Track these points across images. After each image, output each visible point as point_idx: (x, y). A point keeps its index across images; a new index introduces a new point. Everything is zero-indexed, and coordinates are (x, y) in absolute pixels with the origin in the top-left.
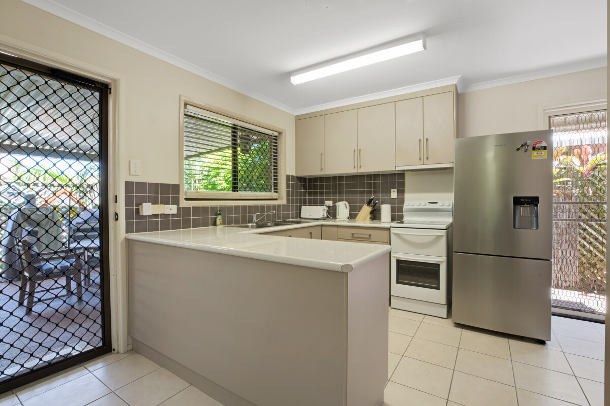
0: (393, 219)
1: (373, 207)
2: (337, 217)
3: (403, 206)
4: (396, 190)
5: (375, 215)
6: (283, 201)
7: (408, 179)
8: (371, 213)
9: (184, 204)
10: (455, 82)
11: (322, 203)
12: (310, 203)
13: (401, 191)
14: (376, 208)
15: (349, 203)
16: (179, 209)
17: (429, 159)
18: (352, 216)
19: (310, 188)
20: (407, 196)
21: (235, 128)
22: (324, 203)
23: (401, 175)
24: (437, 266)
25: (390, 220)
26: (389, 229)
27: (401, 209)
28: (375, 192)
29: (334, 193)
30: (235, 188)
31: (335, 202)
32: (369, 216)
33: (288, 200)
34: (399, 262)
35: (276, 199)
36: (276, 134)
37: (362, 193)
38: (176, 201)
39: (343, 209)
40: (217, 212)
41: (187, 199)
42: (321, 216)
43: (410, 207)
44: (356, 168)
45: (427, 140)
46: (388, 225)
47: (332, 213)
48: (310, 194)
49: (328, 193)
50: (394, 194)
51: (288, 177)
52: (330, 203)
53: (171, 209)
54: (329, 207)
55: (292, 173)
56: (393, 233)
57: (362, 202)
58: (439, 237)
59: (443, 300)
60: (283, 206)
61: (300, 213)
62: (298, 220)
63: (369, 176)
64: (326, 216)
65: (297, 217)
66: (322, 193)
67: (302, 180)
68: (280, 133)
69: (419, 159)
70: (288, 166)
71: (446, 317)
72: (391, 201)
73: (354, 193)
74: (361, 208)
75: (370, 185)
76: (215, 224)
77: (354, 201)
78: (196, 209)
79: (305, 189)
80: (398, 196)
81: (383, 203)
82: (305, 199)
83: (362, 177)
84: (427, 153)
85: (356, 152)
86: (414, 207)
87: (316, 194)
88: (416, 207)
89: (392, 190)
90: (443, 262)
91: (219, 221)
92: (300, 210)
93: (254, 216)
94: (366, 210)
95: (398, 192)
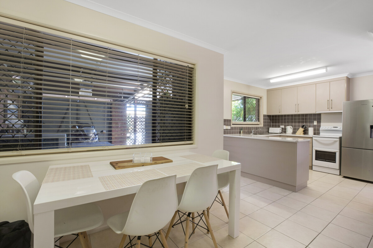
0: (314, 134)
1: (305, 128)
2: (287, 132)
3: (320, 129)
4: (316, 121)
5: (306, 132)
6: (262, 125)
7: (322, 116)
8: (304, 131)
9: (232, 126)
10: (346, 75)
11: (279, 127)
12: (273, 126)
13: (319, 121)
14: (306, 129)
15: (293, 127)
16: (231, 127)
17: (332, 108)
18: (294, 132)
19: (273, 119)
20: (322, 124)
21: (245, 98)
22: (280, 127)
23: (319, 115)
24: (335, 153)
25: (313, 134)
26: (312, 138)
27: (319, 130)
28: (306, 122)
29: (285, 122)
30: (245, 120)
31: (285, 126)
32: (303, 132)
33: (264, 125)
34: (316, 151)
35: (259, 125)
36: (259, 98)
37: (299, 122)
38: (230, 125)
39: (290, 129)
40: (241, 129)
41: (233, 124)
42: (279, 132)
43: (323, 129)
44: (296, 112)
45: (332, 100)
46: (312, 136)
47: (284, 131)
48: (273, 122)
49: (282, 122)
50: (315, 123)
51: (264, 115)
52: (283, 127)
53: (229, 128)
54: (282, 128)
55: (266, 114)
56: (314, 139)
57: (299, 126)
58: (336, 141)
59: (338, 167)
60: (262, 127)
61: (269, 131)
62: (268, 133)
63: (303, 115)
64: (281, 132)
65: (267, 132)
66: (279, 122)
67: (269, 116)
68: (261, 98)
69: (327, 108)
70: (264, 111)
71: (339, 175)
72: (314, 126)
73: (295, 122)
74: (298, 129)
75: (303, 119)
76: (240, 133)
77: (295, 126)
78: (235, 128)
79: (271, 120)
80: (317, 124)
81: (309, 127)
82: (270, 125)
83: (299, 115)
84: (332, 106)
85: (297, 105)
86: (325, 129)
87: (276, 122)
88: (326, 129)
89: (314, 121)
90: (337, 151)
91: (241, 132)
92: (269, 129)
93: (253, 131)
94: (301, 130)
95: (317, 122)
